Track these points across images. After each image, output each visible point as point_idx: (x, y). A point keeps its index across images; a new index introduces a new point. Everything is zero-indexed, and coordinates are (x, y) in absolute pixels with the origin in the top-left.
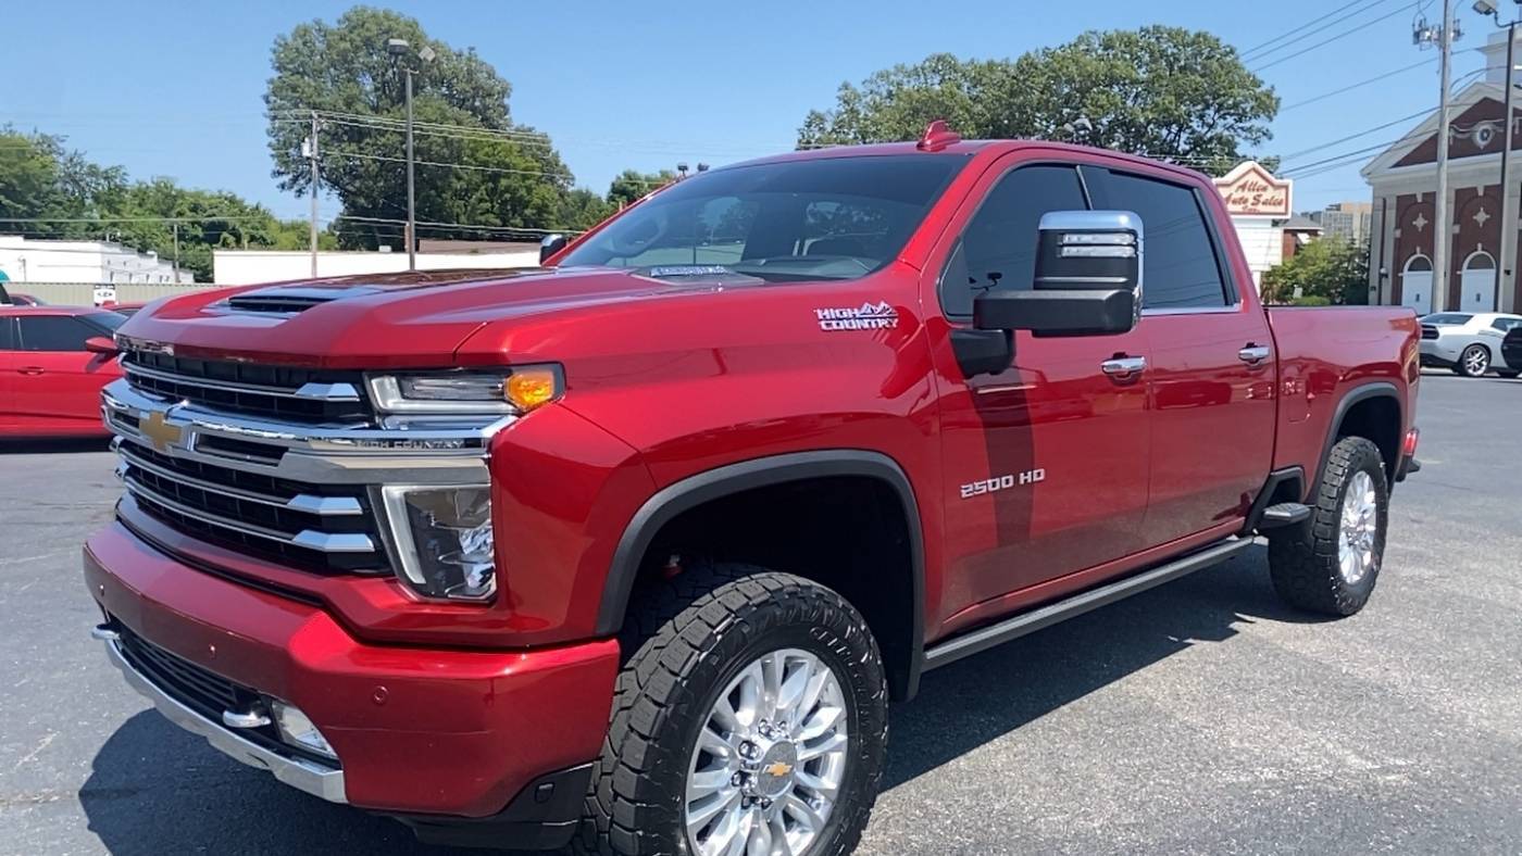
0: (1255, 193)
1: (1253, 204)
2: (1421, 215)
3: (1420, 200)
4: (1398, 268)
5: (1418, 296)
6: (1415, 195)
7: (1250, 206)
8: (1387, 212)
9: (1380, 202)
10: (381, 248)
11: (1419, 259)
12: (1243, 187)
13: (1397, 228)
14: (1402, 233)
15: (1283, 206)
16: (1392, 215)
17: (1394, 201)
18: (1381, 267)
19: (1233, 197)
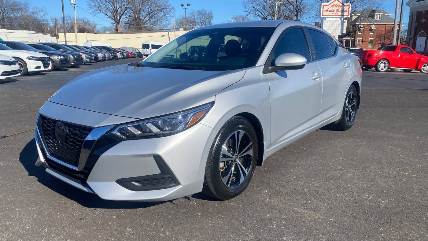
0: (338, 8)
1: (336, 12)
2: (424, 18)
3: (424, 13)
4: (415, 36)
5: (421, 45)
6: (422, 11)
7: (335, 13)
8: (413, 17)
9: (412, 13)
10: (107, 32)
11: (422, 32)
12: (333, 6)
13: (416, 23)
14: (417, 24)
15: (347, 12)
16: (415, 17)
17: (416, 13)
18: (410, 36)
19: (329, 10)
